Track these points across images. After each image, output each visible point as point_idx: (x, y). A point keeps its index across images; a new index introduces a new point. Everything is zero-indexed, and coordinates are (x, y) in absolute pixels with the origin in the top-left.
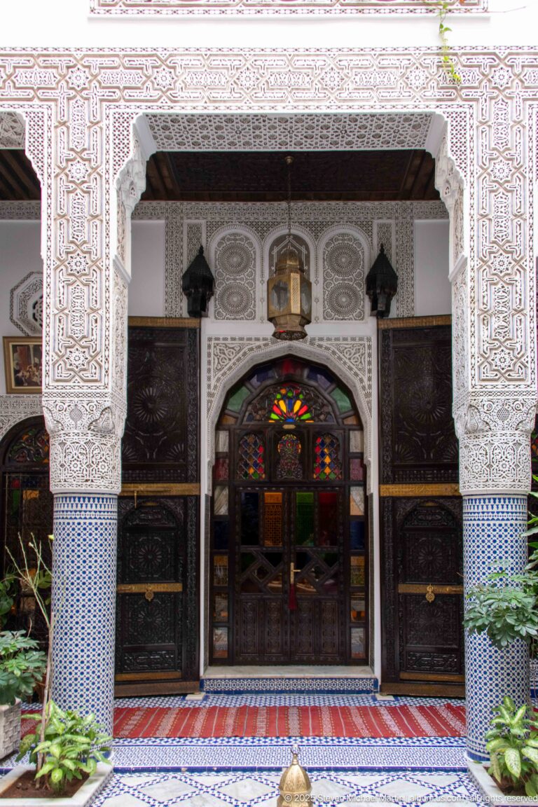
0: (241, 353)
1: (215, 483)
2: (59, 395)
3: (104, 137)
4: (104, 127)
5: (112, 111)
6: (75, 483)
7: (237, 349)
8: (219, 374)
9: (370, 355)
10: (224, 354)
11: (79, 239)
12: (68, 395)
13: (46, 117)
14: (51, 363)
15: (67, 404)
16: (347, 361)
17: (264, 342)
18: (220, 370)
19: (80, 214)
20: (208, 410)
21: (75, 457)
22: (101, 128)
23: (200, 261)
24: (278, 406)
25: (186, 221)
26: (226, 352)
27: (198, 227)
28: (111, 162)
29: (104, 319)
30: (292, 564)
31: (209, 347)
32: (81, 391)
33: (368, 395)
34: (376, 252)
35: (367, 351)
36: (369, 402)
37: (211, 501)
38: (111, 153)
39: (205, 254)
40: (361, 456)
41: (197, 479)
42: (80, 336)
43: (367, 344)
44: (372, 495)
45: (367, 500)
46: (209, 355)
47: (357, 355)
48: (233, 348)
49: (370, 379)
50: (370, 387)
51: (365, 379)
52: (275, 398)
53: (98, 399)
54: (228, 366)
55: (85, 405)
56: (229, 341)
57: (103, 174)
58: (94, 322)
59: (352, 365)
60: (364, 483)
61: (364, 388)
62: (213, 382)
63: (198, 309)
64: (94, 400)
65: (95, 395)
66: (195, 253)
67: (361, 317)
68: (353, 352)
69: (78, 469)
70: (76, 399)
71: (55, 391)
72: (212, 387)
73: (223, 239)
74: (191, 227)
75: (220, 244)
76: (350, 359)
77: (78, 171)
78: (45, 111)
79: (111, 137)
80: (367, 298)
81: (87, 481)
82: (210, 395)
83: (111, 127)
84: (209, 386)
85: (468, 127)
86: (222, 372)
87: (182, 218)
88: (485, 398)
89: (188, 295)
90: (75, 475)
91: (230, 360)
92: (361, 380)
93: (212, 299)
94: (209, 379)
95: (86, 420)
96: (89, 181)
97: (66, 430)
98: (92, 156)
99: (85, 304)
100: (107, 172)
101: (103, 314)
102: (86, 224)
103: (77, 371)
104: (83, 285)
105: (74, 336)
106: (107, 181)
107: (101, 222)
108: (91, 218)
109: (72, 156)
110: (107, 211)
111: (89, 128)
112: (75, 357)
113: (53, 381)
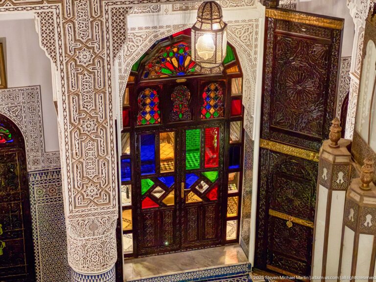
0: (148, 40)
2: (80, 216)
3: (105, 29)
4: (104, 21)
5: (110, 7)
6: (95, 269)
7: (144, 37)
9: (257, 33)
10: (133, 41)
11: (88, 108)
12: (87, 215)
13: (55, 17)
14: (72, 196)
15: (86, 222)
16: (238, 39)
17: (168, 29)
18: (129, 56)
19: (88, 89)
21: (95, 253)
22: (102, 22)
24: (171, 63)
26: (134, 40)
28: (111, 48)
29: (110, 162)
32: (96, 211)
33: (254, 66)
35: (255, 29)
36: (255, 72)
38: (111, 40)
42: (93, 175)
43: (255, 23)
47: (246, 34)
48: (140, 36)
49: (256, 53)
50: (256, 59)
51: (252, 54)
53: (108, 215)
54: (137, 52)
55: (100, 221)
56: (137, 30)
57: (105, 58)
58: (103, 165)
59: (242, 43)
61: (250, 60)
62: (123, 67)
64: (106, 216)
65: (106, 213)
68: (243, 32)
69: (97, 260)
70: (93, 217)
71: (77, 214)
72: (123, 71)
76: (240, 37)
77: (85, 57)
78: (54, 11)
79: (110, 28)
81: (104, 266)
82: (121, 77)
83: (110, 20)
84: (120, 70)
86: (132, 57)
90: (95, 264)
91: (138, 46)
92: (249, 55)
95: (101, 230)
96: (94, 64)
97: (86, 238)
98: (96, 44)
99: (96, 154)
100: (108, 55)
101: (110, 159)
102: (93, 97)
103: (92, 199)
104: (93, 140)
105: (89, 177)
106: (109, 63)
107: (105, 93)
108: (97, 92)
109: (79, 45)
110: (110, 86)
111: (92, 22)
112: (91, 190)
113: (75, 207)
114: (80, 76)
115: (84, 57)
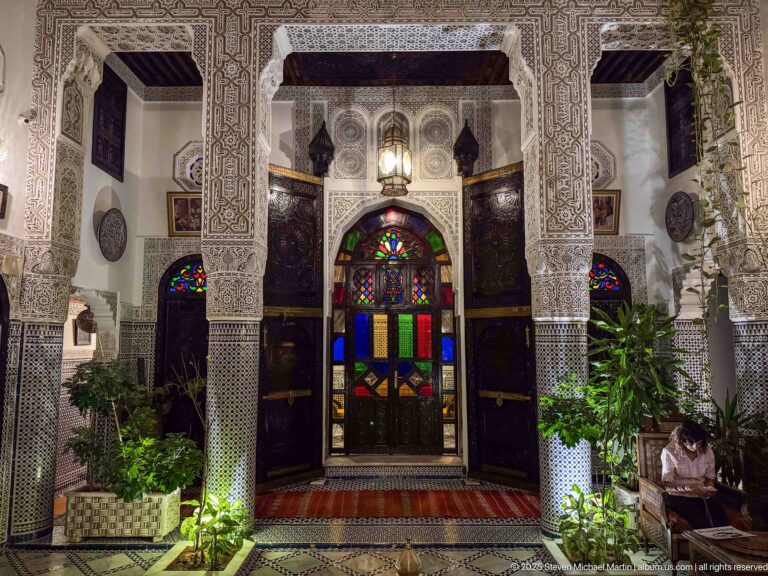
0: (356, 204)
1: (335, 307)
2: (215, 243)
3: (252, 44)
4: (252, 36)
5: (259, 24)
6: (227, 313)
7: (352, 202)
8: (338, 222)
9: (457, 207)
10: (342, 206)
11: (232, 121)
12: (222, 243)
13: (208, 29)
14: (208, 218)
15: (221, 251)
16: (439, 211)
17: (374, 197)
18: (339, 218)
19: (233, 102)
20: (330, 250)
21: (227, 292)
22: (250, 37)
23: (322, 133)
24: (384, 246)
25: (312, 102)
26: (343, 204)
27: (322, 106)
28: (258, 63)
29: (251, 184)
30: (396, 372)
31: (330, 200)
32: (232, 240)
33: (456, 238)
34: (461, 126)
35: (455, 203)
36: (456, 244)
37: (331, 321)
38: (258, 55)
39: (327, 128)
40: (449, 285)
41: (321, 306)
42: (232, 196)
43: (454, 197)
44: (459, 317)
45: (455, 320)
46: (330, 206)
47: (446, 207)
48: (349, 201)
49: (457, 225)
50: (457, 231)
51: (453, 226)
52: (381, 240)
53: (245, 246)
54: (345, 215)
55: (235, 251)
56: (346, 196)
57: (251, 72)
58: (242, 186)
59: (442, 215)
60: (452, 307)
61: (452, 232)
62: (333, 228)
63: (321, 170)
64: (243, 247)
65: (243, 243)
66: (320, 127)
67: (450, 177)
68: (443, 204)
69: (230, 302)
70: (228, 246)
71: (211, 240)
72: (333, 231)
73: (341, 115)
74: (315, 106)
75: (338, 120)
76: (441, 209)
78: (207, 24)
79: (258, 44)
80: (454, 161)
81: (237, 311)
82: (331, 238)
83: (258, 36)
84: (330, 231)
85: (535, 36)
86: (340, 220)
87: (308, 99)
88: (552, 245)
89: (314, 160)
90: (226, 306)
91: (346, 210)
92: (450, 227)
93: (333, 162)
94: (330, 225)
95: (236, 263)
96: (240, 77)
97: (220, 271)
98: (243, 58)
99: (236, 172)
100: (254, 70)
101: (250, 180)
102: (237, 110)
103: (229, 224)
104: (234, 157)
105: (227, 197)
106: (254, 77)
107: (249, 108)
108: (241, 105)
109: (227, 58)
110: (254, 100)
111: (241, 37)
112: (228, 213)
113: (210, 232)
114: (226, 88)
115: (232, 69)
